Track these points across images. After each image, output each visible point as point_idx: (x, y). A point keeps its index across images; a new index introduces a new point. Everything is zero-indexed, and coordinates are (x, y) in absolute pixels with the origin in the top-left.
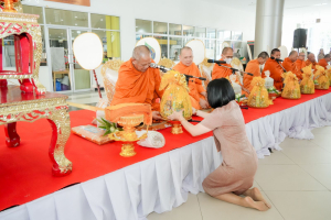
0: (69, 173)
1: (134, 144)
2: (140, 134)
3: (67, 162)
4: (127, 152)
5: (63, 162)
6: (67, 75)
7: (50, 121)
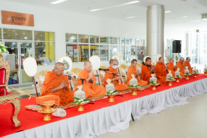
0: (19, 127)
1: (51, 114)
2: (53, 110)
3: (18, 122)
4: (47, 118)
5: (17, 122)
6: (16, 73)
7: (12, 104)
